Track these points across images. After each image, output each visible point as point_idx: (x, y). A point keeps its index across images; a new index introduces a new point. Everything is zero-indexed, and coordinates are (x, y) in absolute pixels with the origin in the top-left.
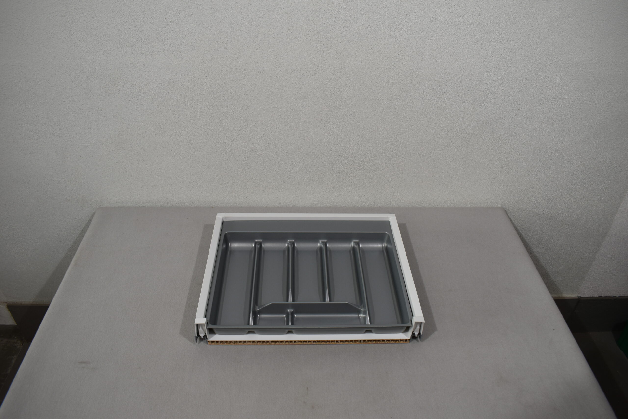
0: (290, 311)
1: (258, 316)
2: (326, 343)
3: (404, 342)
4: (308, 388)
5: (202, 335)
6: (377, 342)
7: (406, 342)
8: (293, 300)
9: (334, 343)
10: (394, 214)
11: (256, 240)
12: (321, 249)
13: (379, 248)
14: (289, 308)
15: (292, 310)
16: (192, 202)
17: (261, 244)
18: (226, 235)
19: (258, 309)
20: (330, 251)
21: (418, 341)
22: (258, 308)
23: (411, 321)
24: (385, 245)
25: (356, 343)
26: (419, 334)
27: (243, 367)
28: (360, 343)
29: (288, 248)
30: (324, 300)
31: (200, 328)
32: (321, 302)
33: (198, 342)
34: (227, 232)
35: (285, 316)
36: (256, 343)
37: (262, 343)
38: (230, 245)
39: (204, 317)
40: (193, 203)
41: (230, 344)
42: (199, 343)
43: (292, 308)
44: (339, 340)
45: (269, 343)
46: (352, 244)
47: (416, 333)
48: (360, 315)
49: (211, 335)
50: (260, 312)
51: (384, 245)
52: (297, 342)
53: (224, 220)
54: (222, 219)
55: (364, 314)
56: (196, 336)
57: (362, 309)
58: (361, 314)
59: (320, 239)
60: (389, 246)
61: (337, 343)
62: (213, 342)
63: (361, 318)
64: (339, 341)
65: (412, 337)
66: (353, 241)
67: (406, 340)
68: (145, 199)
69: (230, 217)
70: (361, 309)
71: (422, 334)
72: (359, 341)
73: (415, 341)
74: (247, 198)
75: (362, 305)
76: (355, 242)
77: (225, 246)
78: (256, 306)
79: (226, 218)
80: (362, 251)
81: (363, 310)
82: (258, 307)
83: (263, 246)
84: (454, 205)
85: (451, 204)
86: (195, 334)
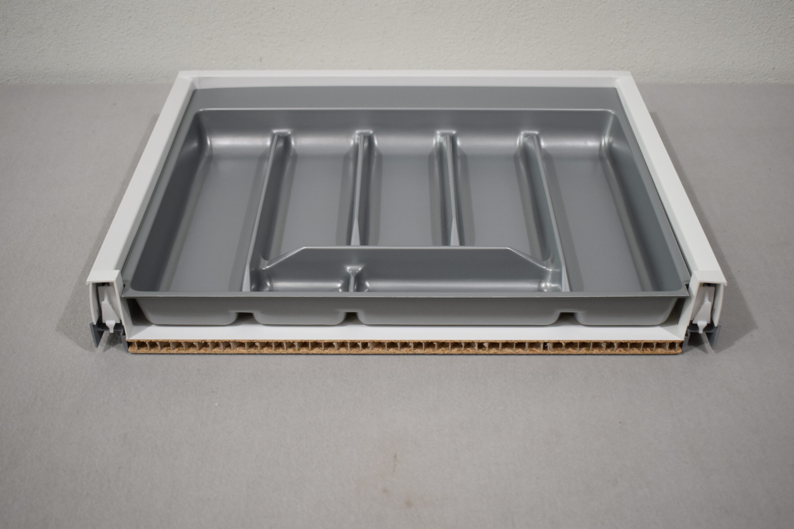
0: (353, 271)
1: (268, 284)
2: (451, 349)
3: (667, 350)
4: (395, 457)
5: (110, 323)
6: (592, 350)
7: (673, 351)
8: (364, 240)
9: (471, 351)
10: (629, 73)
11: (275, 131)
12: (440, 151)
13: (592, 149)
14: (350, 263)
15: (360, 269)
16: (130, 74)
17: (286, 140)
18: (197, 118)
19: (268, 267)
20: (464, 157)
21: (705, 350)
22: (268, 265)
23: (687, 286)
24: (606, 140)
25: (534, 351)
26: (710, 326)
27: (217, 404)
28: (545, 352)
29: (356, 147)
30: (446, 240)
31: (103, 300)
32: (437, 244)
34: (201, 110)
35: (339, 285)
36: (259, 348)
37: (275, 350)
38: (209, 142)
39: (116, 268)
41: (187, 352)
42: (105, 350)
43: (359, 262)
44: (487, 342)
45: (294, 350)
46: (519, 140)
47: (702, 324)
48: (543, 285)
49: (136, 328)
50: (273, 275)
51: (603, 143)
52: (369, 345)
53: (198, 87)
54: (192, 84)
55: (553, 281)
56: (94, 326)
57: (547, 268)
58: (546, 282)
59: (439, 127)
60: (615, 145)
61: (481, 351)
62: (141, 344)
63: (545, 290)
64: (486, 345)
65: (689, 335)
66: (522, 133)
67: (672, 345)
68: (16, 67)
70: (545, 268)
71: (718, 325)
72: (542, 346)
73: (696, 351)
74: (261, 60)
75: (549, 260)
76: (528, 136)
77: (195, 145)
78: (262, 260)
79: (201, 79)
80: (548, 157)
81: (551, 270)
82: (266, 262)
83: (293, 143)
84: (776, 80)
85: (769, 79)
86: (91, 318)
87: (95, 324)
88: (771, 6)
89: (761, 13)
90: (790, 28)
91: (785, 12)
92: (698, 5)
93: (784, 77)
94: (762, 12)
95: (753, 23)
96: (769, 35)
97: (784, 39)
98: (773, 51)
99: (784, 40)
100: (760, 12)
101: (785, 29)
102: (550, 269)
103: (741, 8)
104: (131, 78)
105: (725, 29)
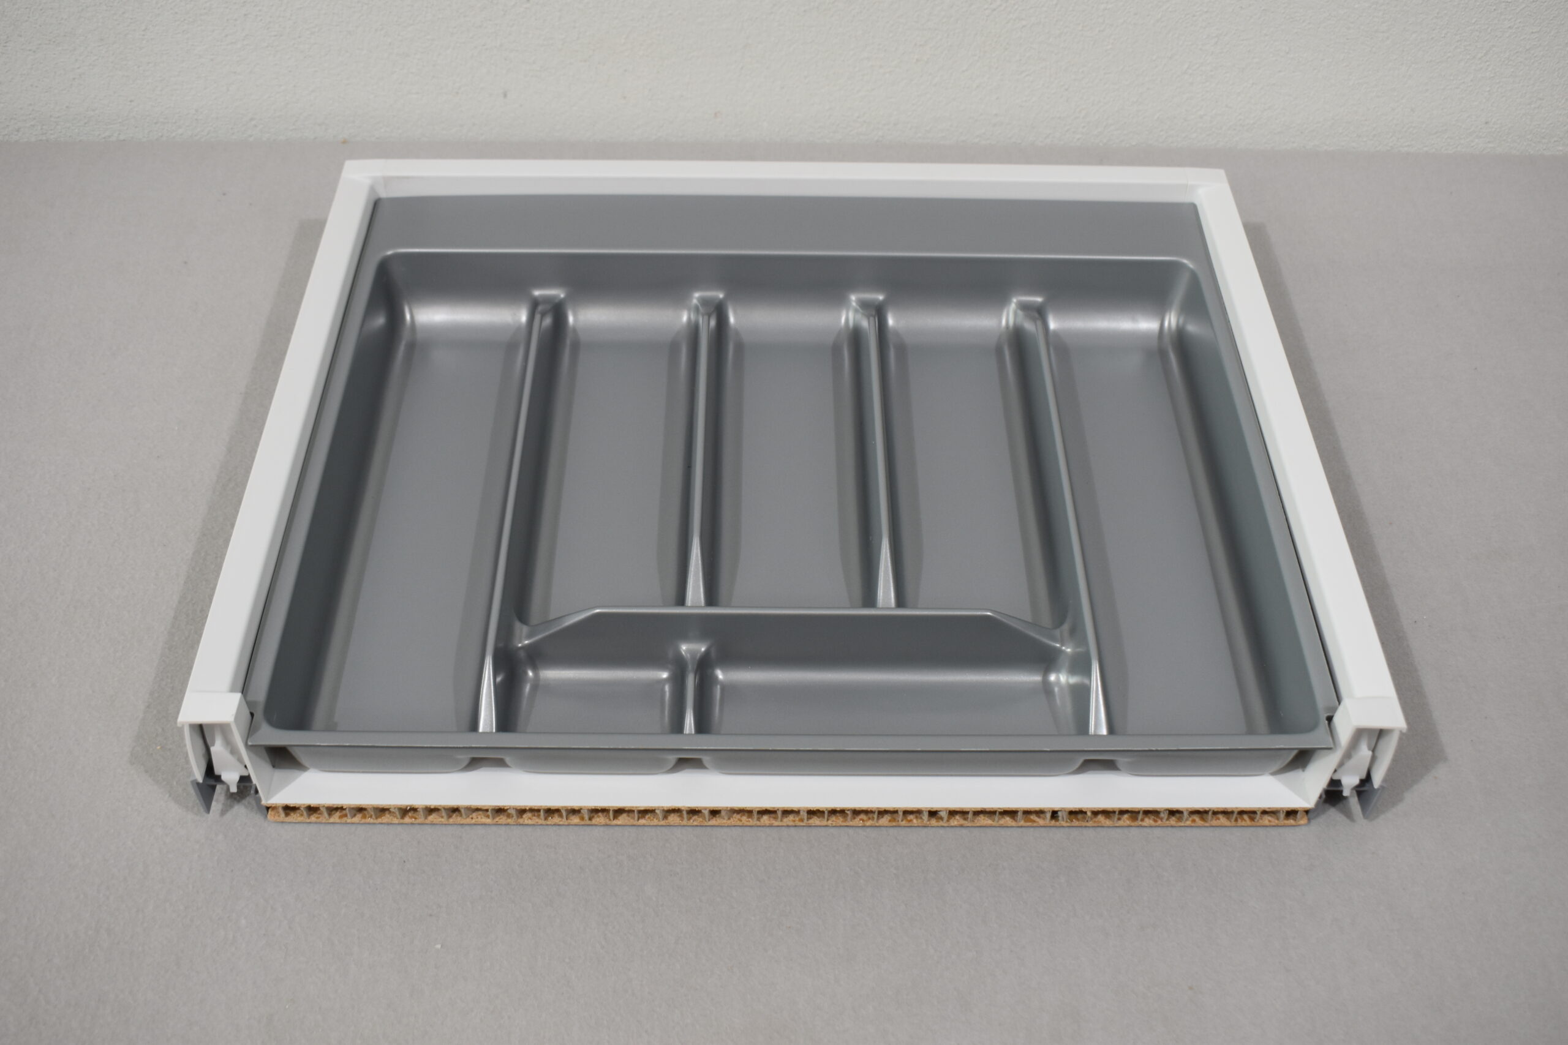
0: (693, 653)
1: (530, 674)
2: (878, 818)
3: (1282, 820)
5: (230, 777)
6: (1142, 820)
7: (1291, 822)
8: (711, 598)
9: (915, 821)
10: (1221, 173)
11: (537, 293)
12: (856, 337)
13: (1144, 336)
14: (685, 638)
15: (703, 649)
16: (252, 119)
17: (558, 312)
18: (384, 270)
19: (526, 642)
20: (902, 349)
21: (1349, 815)
22: (528, 637)
23: (1330, 719)
24: (1172, 320)
25: (1034, 821)
26: (1367, 780)
27: (439, 946)
28: (1053, 822)
29: (694, 332)
30: (869, 599)
31: (213, 745)
32: (852, 607)
33: (216, 805)
34: (390, 253)
35: (665, 675)
36: (515, 817)
37: (546, 819)
38: (408, 317)
39: (233, 690)
40: (253, 123)
41: (379, 820)
42: (223, 812)
43: (702, 636)
44: (946, 809)
45: (582, 819)
46: (1008, 316)
47: (1349, 781)
48: (1052, 678)
49: (279, 774)
50: (537, 656)
51: (1166, 324)
52: (723, 813)
53: (383, 194)
54: (372, 189)
55: (1072, 671)
56: (198, 784)
57: (1062, 645)
58: (1058, 671)
59: (853, 286)
60: (1192, 328)
61: (934, 822)
62: (289, 809)
63: (1056, 689)
64: (944, 814)
65: (1324, 796)
66: (1015, 300)
67: (1291, 813)
69: (407, 178)
70: (1058, 645)
71: (1382, 787)
72: (1049, 815)
73: (1333, 813)
74: (505, 95)
75: (1066, 627)
76: (1025, 307)
77: (380, 321)
78: (518, 625)
79: (387, 180)
80: (1060, 346)
81: (1069, 650)
82: (525, 629)
83: (571, 319)
84: (1489, 142)
85: (1477, 140)
86: (191, 773)
87: (200, 780)
88: (1495, 10)
89: (1474, 23)
90: (1527, 50)
91: (1520, 22)
92: (1356, 6)
93: (1505, 138)
94: (1476, 21)
95: (1458, 41)
96: (1486, 62)
97: (1512, 70)
98: (1489, 91)
99: (1513, 72)
100: (1473, 21)
101: (1517, 52)
102: (1068, 648)
103: (1438, 13)
104: (255, 126)
105: (1403, 51)
